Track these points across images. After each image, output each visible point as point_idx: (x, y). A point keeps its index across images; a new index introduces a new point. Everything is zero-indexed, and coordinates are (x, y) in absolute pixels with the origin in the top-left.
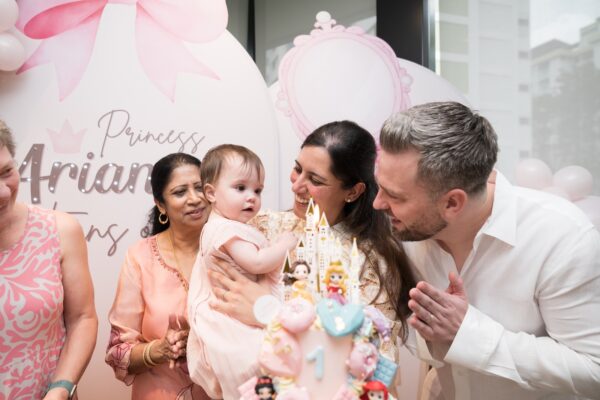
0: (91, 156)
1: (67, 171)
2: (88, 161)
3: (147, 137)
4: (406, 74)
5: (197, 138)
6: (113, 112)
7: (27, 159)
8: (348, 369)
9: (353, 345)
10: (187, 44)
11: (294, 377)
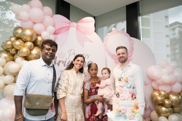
0: (66, 59)
1: (62, 62)
5: (88, 55)
6: (71, 50)
8: (130, 92)
9: (130, 89)
10: (86, 35)
11: (122, 93)
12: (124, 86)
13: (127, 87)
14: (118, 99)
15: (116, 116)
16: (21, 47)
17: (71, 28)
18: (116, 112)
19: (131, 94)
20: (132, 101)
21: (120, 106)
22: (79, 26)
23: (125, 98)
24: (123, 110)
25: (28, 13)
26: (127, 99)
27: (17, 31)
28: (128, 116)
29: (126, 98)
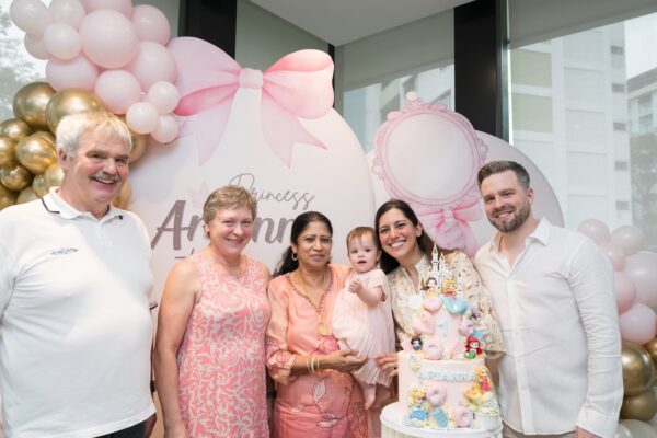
3: (268, 196)
4: (482, 144)
6: (241, 175)
7: (171, 213)
8: (460, 331)
9: (462, 319)
10: (301, 120)
11: (432, 334)
12: (441, 306)
13: (451, 314)
14: (419, 355)
15: (411, 418)
16: (47, 160)
18: (411, 400)
19: (465, 339)
20: (467, 362)
21: (424, 381)
22: (272, 83)
23: (443, 349)
24: (436, 393)
25: (78, 31)
26: (448, 357)
27: (29, 101)
28: (450, 416)
29: (447, 351)
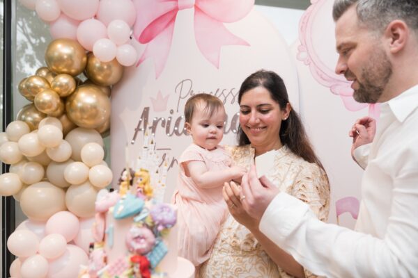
0: (172, 112)
1: (160, 123)
2: (171, 115)
6: (183, 82)
7: (142, 118)
17: (179, 13)
